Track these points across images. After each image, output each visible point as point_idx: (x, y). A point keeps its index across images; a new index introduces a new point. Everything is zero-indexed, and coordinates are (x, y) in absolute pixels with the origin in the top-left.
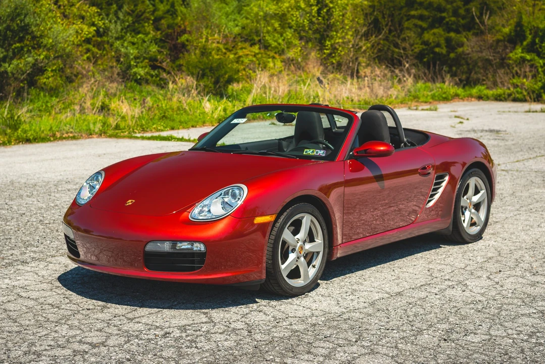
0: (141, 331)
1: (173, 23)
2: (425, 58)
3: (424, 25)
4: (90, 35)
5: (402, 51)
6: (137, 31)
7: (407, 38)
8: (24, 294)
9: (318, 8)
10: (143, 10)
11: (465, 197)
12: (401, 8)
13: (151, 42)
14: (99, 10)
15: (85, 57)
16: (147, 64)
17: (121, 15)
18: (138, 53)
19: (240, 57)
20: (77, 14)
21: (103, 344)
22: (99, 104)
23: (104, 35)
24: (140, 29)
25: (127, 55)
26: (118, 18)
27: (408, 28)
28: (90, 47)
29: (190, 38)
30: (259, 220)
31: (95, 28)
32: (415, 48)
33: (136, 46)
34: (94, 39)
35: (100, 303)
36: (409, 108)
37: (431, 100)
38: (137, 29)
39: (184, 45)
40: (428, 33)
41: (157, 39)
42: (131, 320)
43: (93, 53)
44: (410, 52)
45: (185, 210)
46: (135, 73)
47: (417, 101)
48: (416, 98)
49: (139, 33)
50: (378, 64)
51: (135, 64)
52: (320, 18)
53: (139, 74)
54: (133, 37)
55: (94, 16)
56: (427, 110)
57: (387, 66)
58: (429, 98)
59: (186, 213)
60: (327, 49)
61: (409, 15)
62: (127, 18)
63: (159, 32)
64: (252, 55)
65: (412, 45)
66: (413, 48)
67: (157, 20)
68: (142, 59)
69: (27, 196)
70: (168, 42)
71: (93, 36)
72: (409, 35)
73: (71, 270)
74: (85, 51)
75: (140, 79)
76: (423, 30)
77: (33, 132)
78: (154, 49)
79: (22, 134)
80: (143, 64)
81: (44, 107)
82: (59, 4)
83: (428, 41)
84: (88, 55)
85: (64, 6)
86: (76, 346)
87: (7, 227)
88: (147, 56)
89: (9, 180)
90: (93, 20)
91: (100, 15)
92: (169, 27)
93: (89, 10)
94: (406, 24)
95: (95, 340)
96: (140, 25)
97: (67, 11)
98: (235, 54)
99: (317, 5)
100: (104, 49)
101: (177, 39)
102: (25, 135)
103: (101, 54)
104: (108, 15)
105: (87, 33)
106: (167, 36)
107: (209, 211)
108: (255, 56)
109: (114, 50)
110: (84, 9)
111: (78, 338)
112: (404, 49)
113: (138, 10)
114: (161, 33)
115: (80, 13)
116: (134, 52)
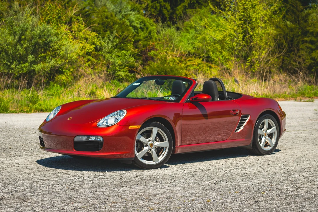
0: (68, 177)
1: (147, 44)
2: (313, 69)
3: (313, 47)
4: (91, 50)
5: (298, 64)
6: (122, 49)
7: (301, 56)
8: (16, 165)
9: (243, 35)
10: (127, 35)
11: (262, 130)
12: (299, 36)
13: (130, 56)
14: (97, 35)
15: (87, 64)
16: (127, 69)
17: (111, 38)
18: (121, 62)
19: (188, 66)
20: (83, 37)
21: (48, 180)
22: (89, 91)
23: (100, 51)
24: (124, 47)
25: (114, 64)
26: (110, 40)
27: (302, 49)
28: (90, 58)
29: (156, 53)
30: (131, 127)
31: (94, 46)
32: (307, 62)
33: (120, 58)
34: (93, 52)
35: (53, 169)
36: (295, 100)
37: (313, 96)
38: (122, 47)
39: (152, 59)
40: (315, 52)
41: (135, 54)
42: (66, 174)
43: (92, 62)
44: (304, 65)
45: (95, 122)
46: (119, 75)
47: (303, 97)
48: (303, 95)
49: (123, 50)
50: (282, 72)
51: (119, 69)
52: (244, 42)
53: (121, 76)
54: (118, 52)
55: (94, 38)
56: (307, 101)
57: (288, 74)
58: (312, 94)
59: (95, 123)
60: (249, 63)
61: (303, 41)
62: (115, 40)
63: (136, 50)
64: (196, 65)
65: (304, 60)
66: (305, 62)
67: (136, 42)
68: (123, 66)
69: (32, 133)
70: (142, 56)
71: (93, 51)
72: (302, 53)
73: (44, 159)
74: (86, 60)
75: (122, 79)
76: (312, 50)
77: (45, 105)
78: (132, 60)
79: (39, 106)
80: (125, 70)
81: (56, 93)
82: (72, 30)
83: (315, 58)
84: (89, 63)
85: (75, 32)
86: (35, 180)
87: (17, 144)
88: (127, 64)
89: (24, 127)
90: (94, 41)
91: (98, 38)
92: (144, 46)
93: (91, 34)
94: (301, 46)
95: (45, 179)
96: (125, 45)
97: (77, 34)
98: (185, 64)
99: (242, 33)
100: (100, 59)
101: (148, 54)
102: (40, 107)
103: (97, 63)
104: (103, 38)
105: (88, 49)
106: (142, 52)
107: (107, 122)
108: (198, 65)
109: (106, 60)
110: (88, 33)
111: (37, 178)
112: (299, 63)
113: (124, 35)
114: (138, 50)
115: (85, 36)
116: (119, 62)
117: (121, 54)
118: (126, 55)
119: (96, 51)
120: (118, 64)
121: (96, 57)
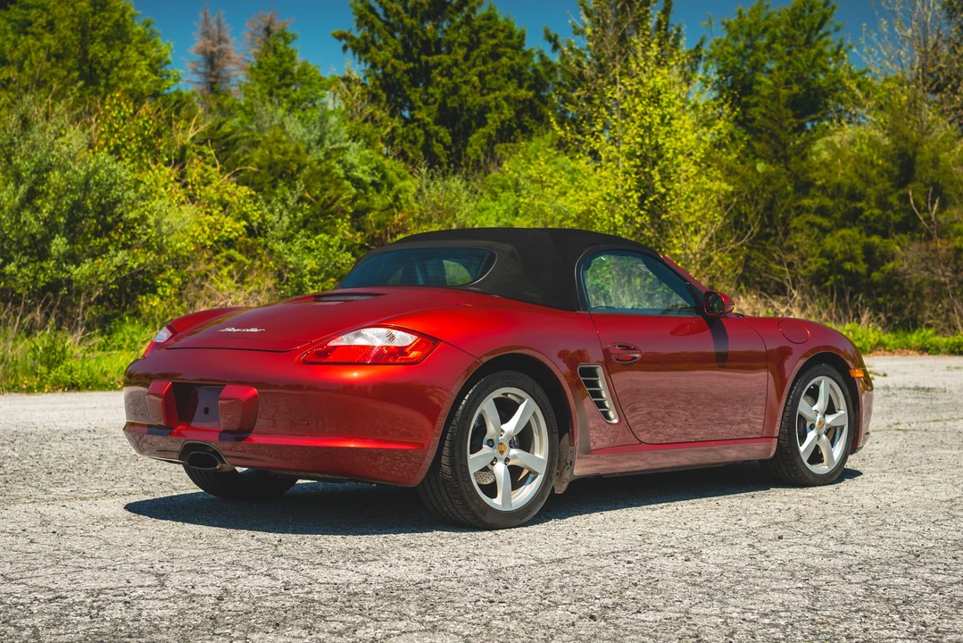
3: (826, 223)
4: (236, 234)
7: (795, 246)
10: (334, 197)
13: (341, 247)
14: (253, 193)
15: (225, 271)
17: (291, 201)
18: (317, 264)
23: (259, 234)
24: (326, 227)
25: (296, 269)
26: (286, 205)
27: (797, 230)
28: (234, 253)
31: (245, 223)
32: (810, 263)
33: (315, 253)
34: (242, 239)
43: (238, 265)
44: (803, 271)
49: (322, 231)
51: (310, 283)
54: (309, 237)
55: (245, 201)
57: (760, 296)
61: (800, 206)
63: (359, 234)
65: (803, 259)
66: (806, 263)
71: (240, 236)
72: (799, 240)
74: (224, 261)
76: (824, 231)
78: (346, 258)
80: (326, 285)
82: (185, 180)
83: (831, 251)
84: (231, 267)
85: (193, 185)
88: (333, 271)
90: (244, 209)
91: (255, 201)
92: (379, 225)
93: (237, 192)
94: (794, 222)
96: (328, 221)
97: (198, 192)
103: (250, 267)
104: (268, 201)
105: (230, 230)
106: (373, 239)
109: (275, 258)
110: (229, 189)
112: (790, 265)
114: (362, 236)
115: (221, 196)
116: (310, 263)
117: (317, 243)
118: (328, 245)
119: (249, 236)
120: (308, 268)
121: (249, 251)
